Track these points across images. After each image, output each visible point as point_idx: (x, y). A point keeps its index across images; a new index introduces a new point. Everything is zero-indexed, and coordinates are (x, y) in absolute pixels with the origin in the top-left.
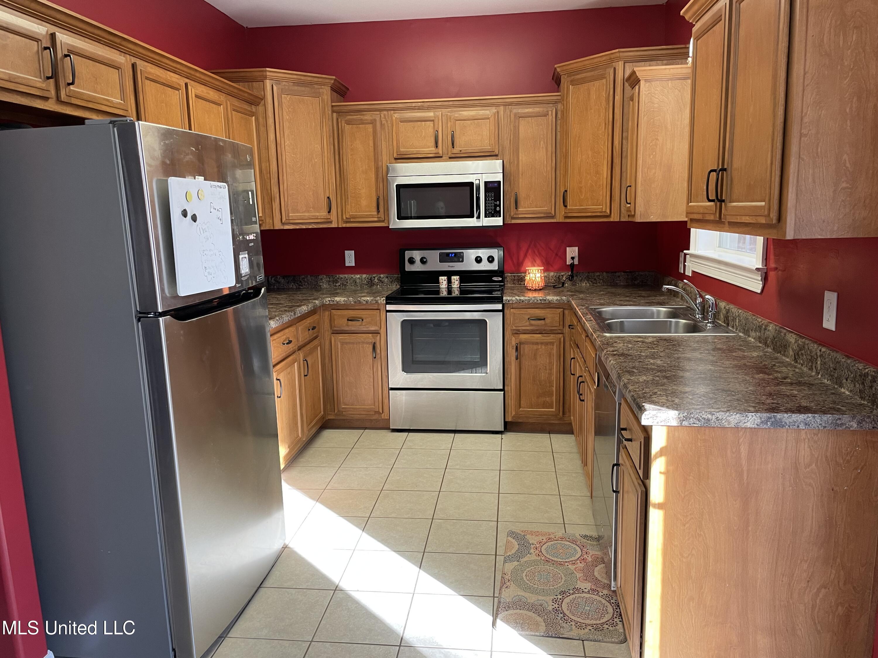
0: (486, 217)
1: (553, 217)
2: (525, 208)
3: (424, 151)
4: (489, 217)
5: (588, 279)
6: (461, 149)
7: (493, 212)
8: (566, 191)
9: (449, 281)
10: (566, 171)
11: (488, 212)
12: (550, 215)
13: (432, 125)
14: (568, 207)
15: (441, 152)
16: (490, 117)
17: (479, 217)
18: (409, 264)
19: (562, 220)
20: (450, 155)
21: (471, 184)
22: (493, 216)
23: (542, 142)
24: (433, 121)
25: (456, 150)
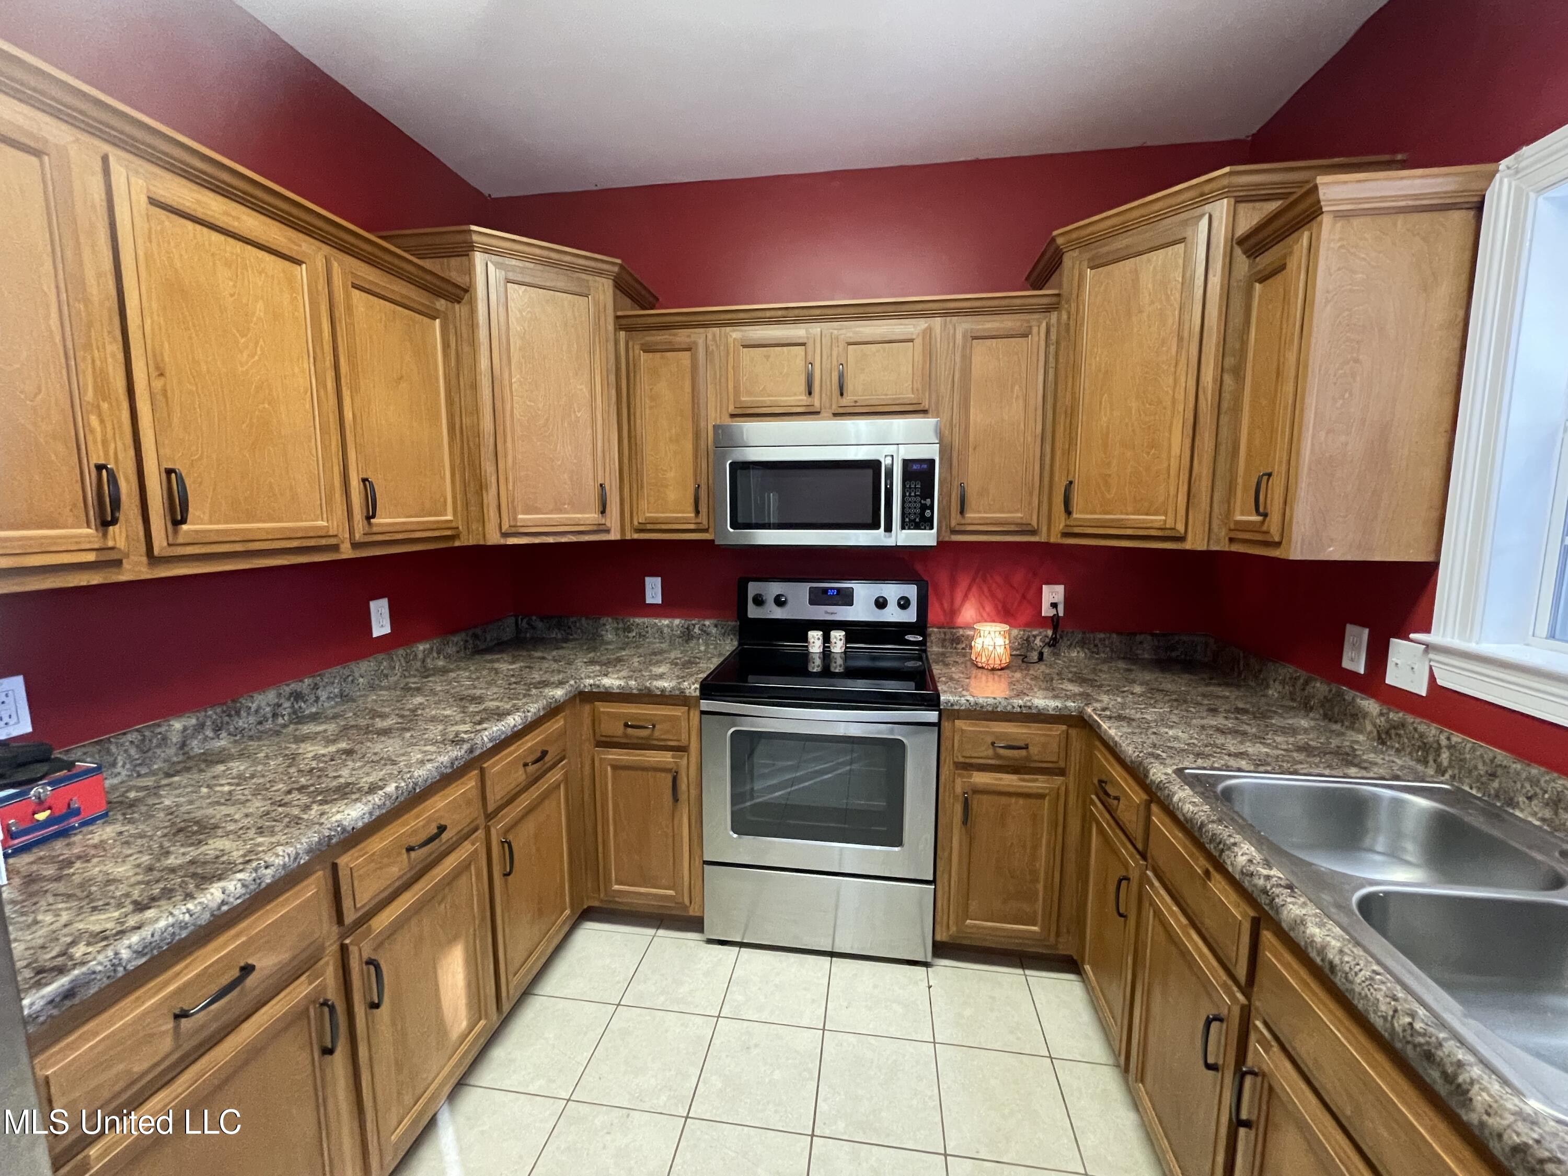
0: (903, 528)
1: (1034, 532)
2: (979, 512)
3: (786, 401)
4: (909, 529)
5: (1083, 644)
6: (856, 398)
7: (917, 520)
8: (1071, 483)
9: (826, 639)
10: (1072, 441)
11: (907, 520)
12: (1029, 528)
13: (803, 353)
14: (1075, 515)
15: (817, 403)
16: (914, 337)
17: (888, 529)
18: (754, 607)
19: (1055, 539)
20: (835, 409)
21: (874, 465)
22: (917, 527)
23: (1017, 387)
24: (804, 344)
25: (847, 400)
